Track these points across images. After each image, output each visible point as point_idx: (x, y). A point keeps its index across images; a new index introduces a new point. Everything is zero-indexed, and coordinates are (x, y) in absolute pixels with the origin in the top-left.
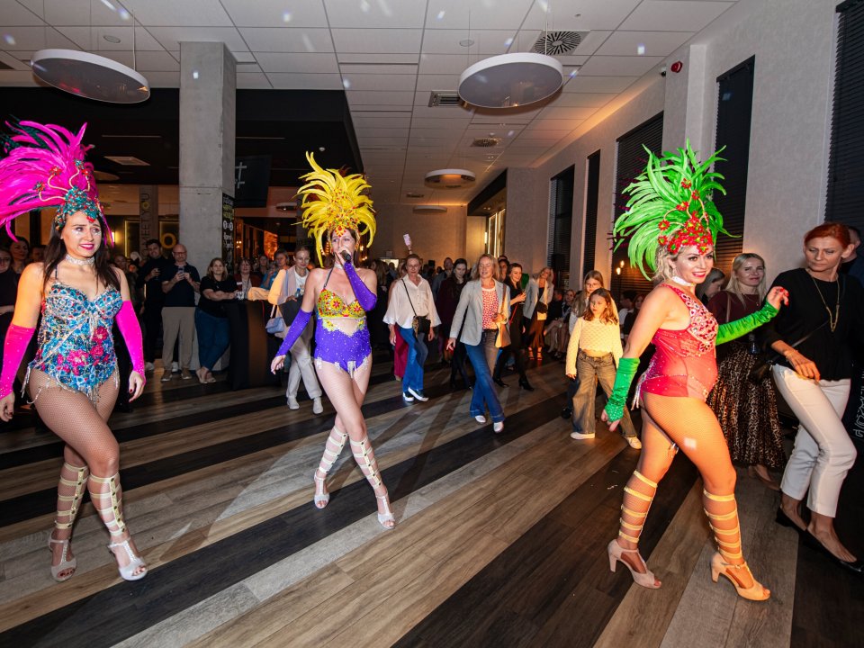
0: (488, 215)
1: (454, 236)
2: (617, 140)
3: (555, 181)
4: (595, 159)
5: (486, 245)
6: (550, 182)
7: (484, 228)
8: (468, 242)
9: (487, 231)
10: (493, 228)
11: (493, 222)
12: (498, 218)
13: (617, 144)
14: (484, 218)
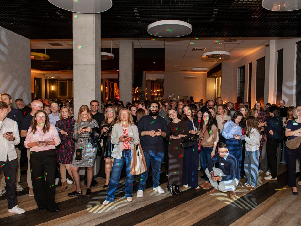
0: (216, 77)
1: (201, 86)
2: (257, 60)
3: (240, 69)
4: (251, 64)
5: (215, 90)
6: (238, 69)
7: (214, 83)
8: (207, 89)
9: (215, 84)
10: (218, 83)
11: (218, 80)
12: (220, 78)
13: (256, 62)
14: (214, 78)
